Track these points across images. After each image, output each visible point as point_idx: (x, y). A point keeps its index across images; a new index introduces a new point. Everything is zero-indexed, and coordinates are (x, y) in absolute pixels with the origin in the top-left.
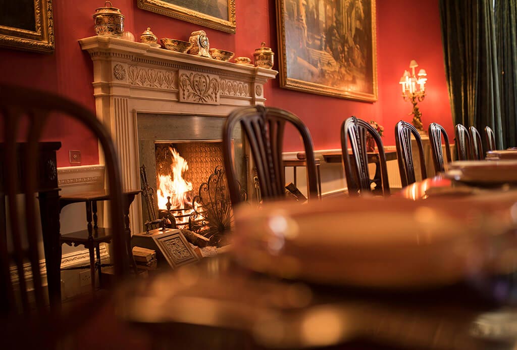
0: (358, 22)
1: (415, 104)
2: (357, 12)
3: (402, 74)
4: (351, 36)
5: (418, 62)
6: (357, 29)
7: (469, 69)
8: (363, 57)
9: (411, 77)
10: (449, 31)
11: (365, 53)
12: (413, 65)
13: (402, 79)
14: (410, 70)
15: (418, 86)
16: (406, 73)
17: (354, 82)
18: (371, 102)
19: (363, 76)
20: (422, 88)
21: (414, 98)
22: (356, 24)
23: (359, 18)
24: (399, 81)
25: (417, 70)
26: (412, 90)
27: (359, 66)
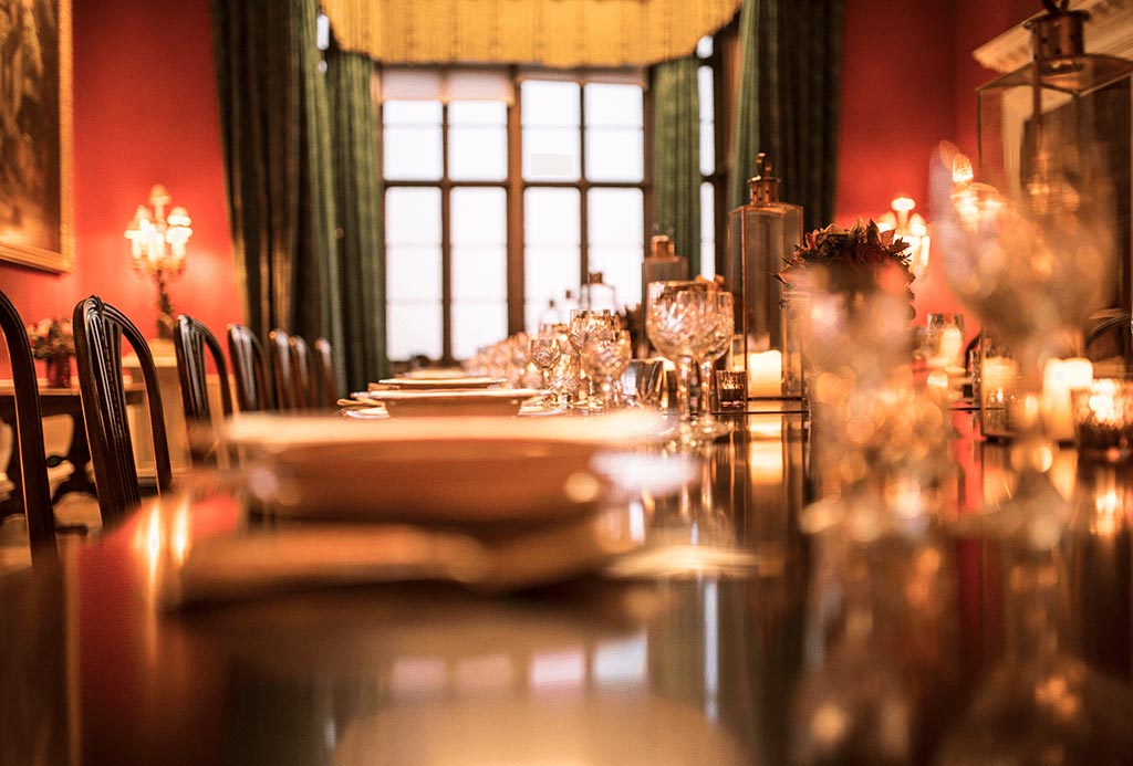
0: (28, 83)
1: (162, 285)
2: (26, 58)
3: (132, 216)
4: (11, 111)
5: (170, 190)
6: (25, 98)
7: (277, 219)
8: (39, 164)
9: (154, 221)
10: (237, 134)
11: (45, 157)
12: (159, 198)
13: (132, 225)
14: (152, 209)
15: (168, 246)
16: (142, 213)
17: (16, 221)
18: (56, 274)
19: (38, 210)
20: (179, 251)
21: (159, 272)
22: (23, 86)
23: (29, 71)
24: (126, 229)
25: (168, 210)
26: (156, 254)
27: (30, 186)
